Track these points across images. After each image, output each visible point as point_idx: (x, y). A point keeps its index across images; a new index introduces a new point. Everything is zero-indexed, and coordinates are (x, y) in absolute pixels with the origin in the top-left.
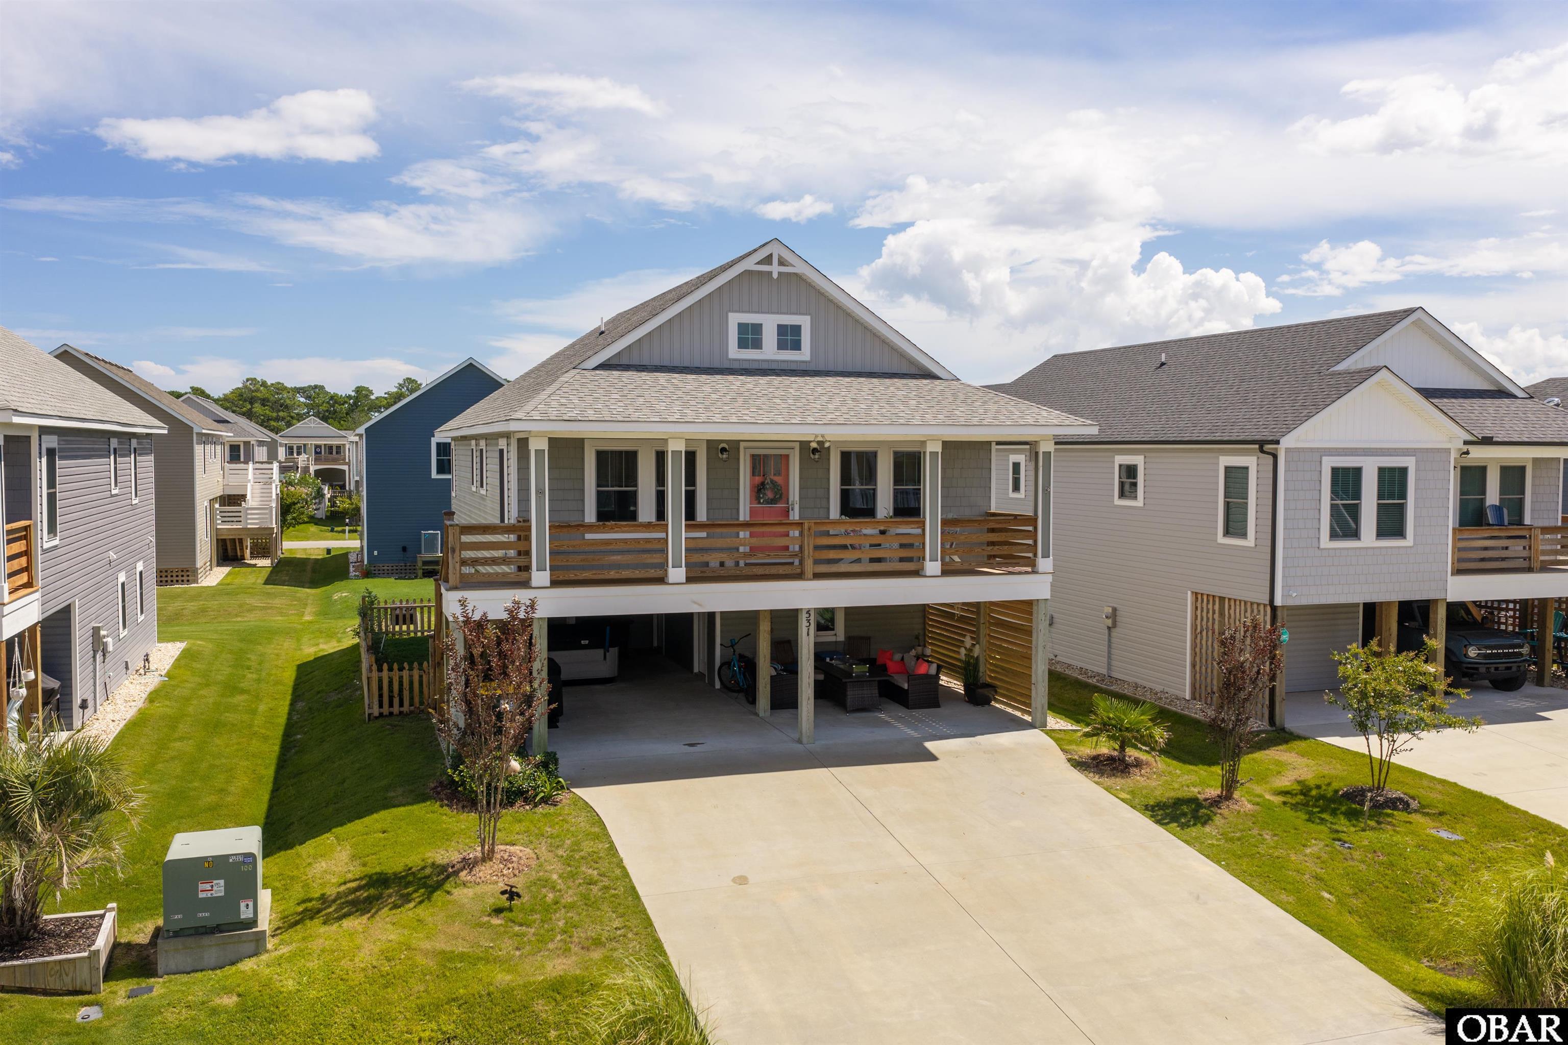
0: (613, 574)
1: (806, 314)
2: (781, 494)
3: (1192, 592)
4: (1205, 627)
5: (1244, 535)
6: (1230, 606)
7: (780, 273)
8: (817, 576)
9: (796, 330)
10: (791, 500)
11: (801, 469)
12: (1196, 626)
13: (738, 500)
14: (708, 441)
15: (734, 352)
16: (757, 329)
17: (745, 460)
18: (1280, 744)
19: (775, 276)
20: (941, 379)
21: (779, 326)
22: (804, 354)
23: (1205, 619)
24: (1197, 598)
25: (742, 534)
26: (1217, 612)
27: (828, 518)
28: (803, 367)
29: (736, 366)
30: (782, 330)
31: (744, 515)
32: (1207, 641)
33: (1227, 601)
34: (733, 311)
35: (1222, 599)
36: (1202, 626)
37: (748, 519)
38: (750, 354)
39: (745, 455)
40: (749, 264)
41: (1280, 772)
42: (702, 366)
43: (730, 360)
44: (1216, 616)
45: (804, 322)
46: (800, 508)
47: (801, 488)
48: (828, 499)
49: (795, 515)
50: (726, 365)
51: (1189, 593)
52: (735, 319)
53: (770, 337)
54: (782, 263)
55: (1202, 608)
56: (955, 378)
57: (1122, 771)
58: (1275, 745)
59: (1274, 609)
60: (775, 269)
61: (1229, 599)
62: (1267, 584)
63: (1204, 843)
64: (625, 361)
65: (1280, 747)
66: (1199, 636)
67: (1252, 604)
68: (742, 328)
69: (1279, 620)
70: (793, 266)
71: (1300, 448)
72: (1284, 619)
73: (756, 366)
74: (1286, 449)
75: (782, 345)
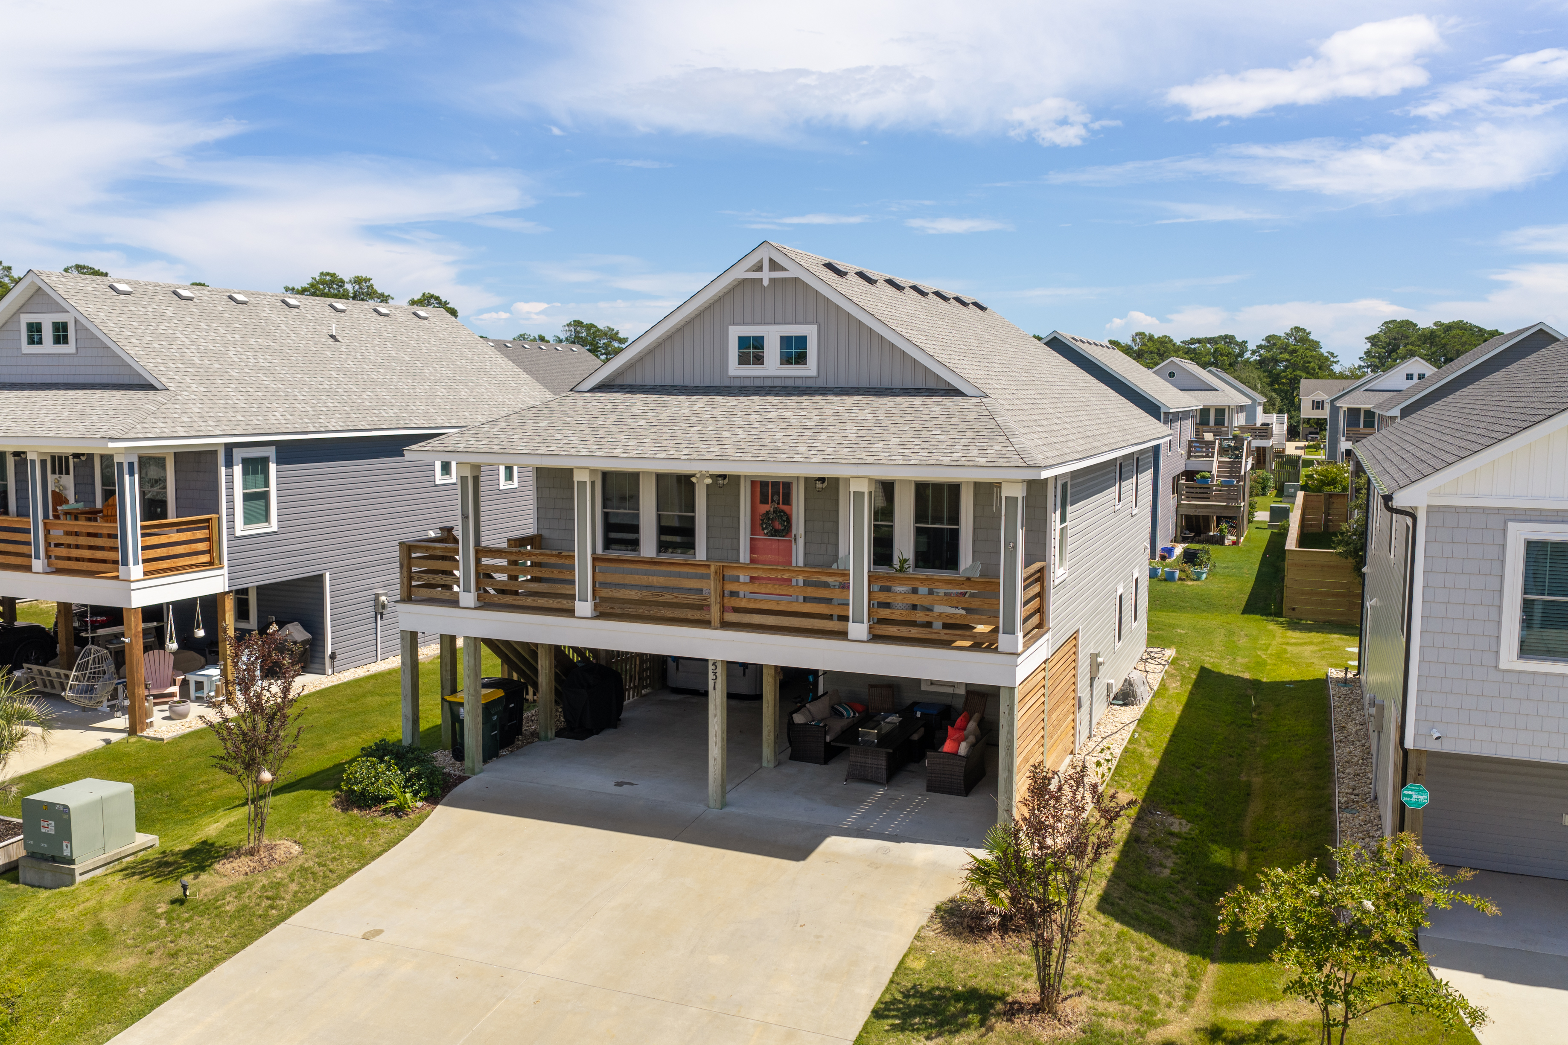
1: (813, 323)
2: (786, 524)
8: (725, 625)
9: (802, 341)
10: (794, 532)
11: (806, 499)
13: (738, 529)
15: (735, 370)
16: (759, 342)
19: (766, 283)
20: (964, 395)
21: (783, 338)
22: (810, 369)
28: (809, 383)
29: (737, 383)
30: (786, 341)
31: (744, 554)
34: (734, 324)
38: (751, 371)
39: (745, 488)
40: (741, 273)
42: (701, 385)
43: (730, 377)
45: (810, 332)
46: (805, 544)
47: (806, 521)
48: (837, 534)
49: (799, 550)
50: (727, 383)
52: (735, 332)
53: (772, 351)
54: (774, 266)
56: (983, 395)
59: (1405, 753)
60: (766, 275)
68: (744, 342)
69: (1411, 771)
70: (785, 270)
71: (1456, 507)
72: (1419, 769)
73: (758, 383)
74: (1428, 506)
75: (787, 360)
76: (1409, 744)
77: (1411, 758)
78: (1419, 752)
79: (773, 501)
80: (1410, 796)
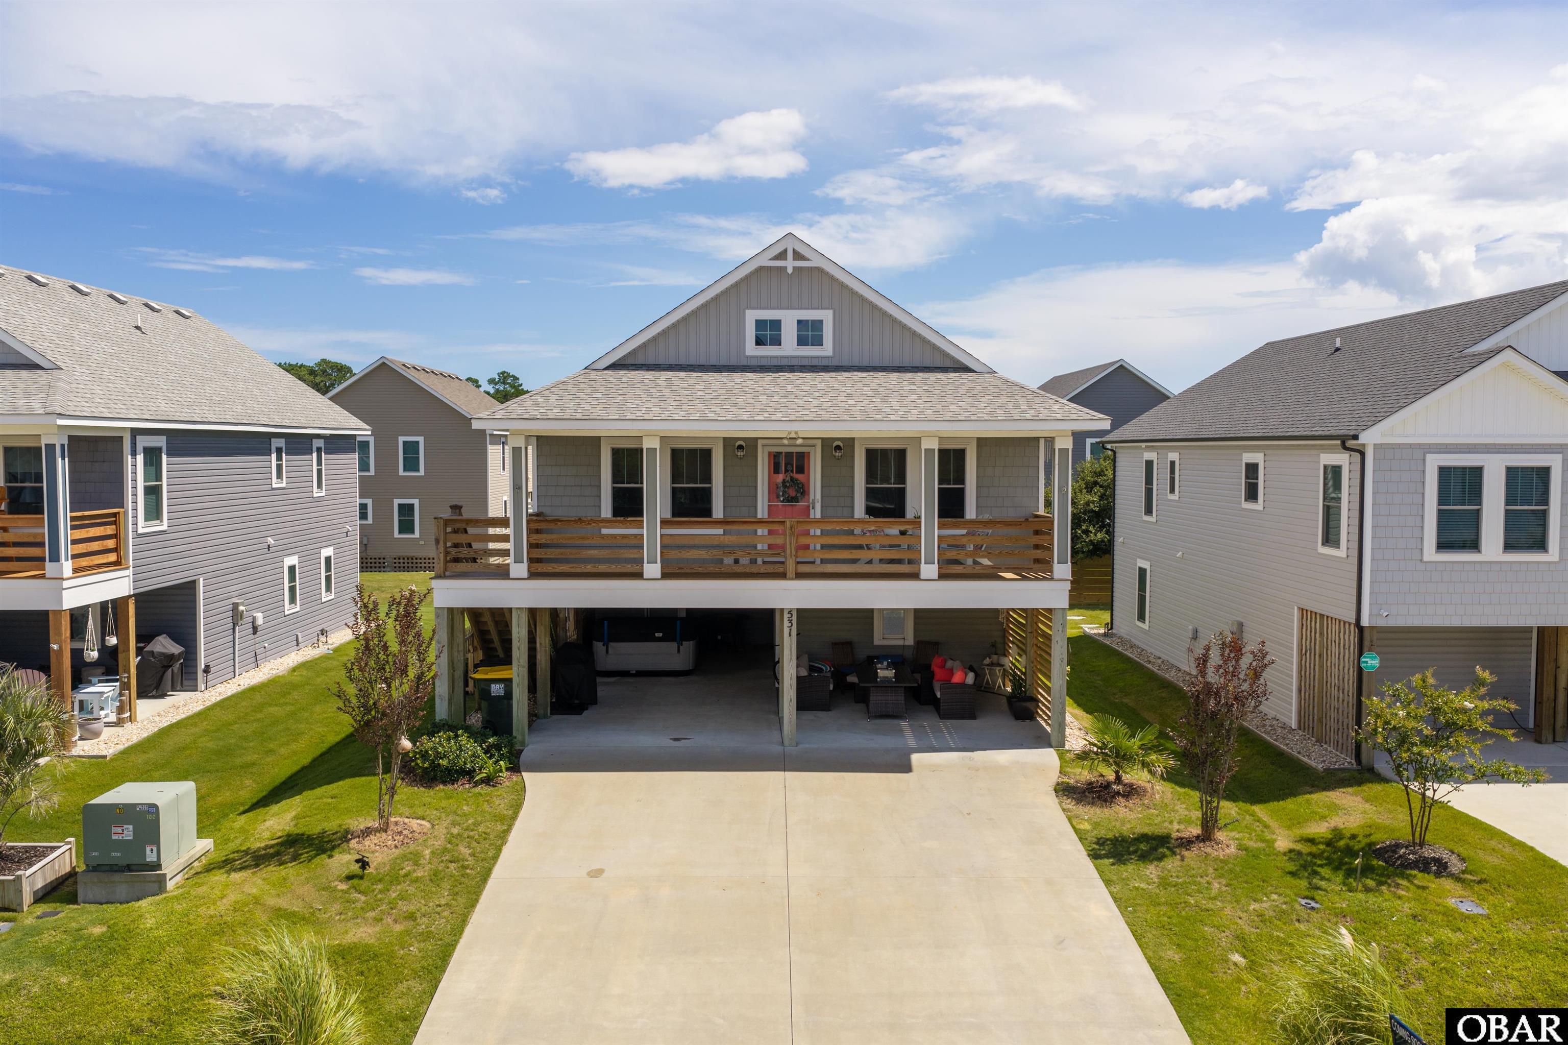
0: (589, 568)
1: (828, 308)
2: (803, 490)
3: (1299, 608)
4: (1308, 647)
5: (1336, 544)
6: (1328, 624)
7: (794, 268)
8: (800, 576)
9: (817, 325)
10: (812, 497)
11: (822, 467)
12: (1302, 645)
13: (756, 497)
14: (725, 439)
15: (751, 349)
16: (776, 325)
17: (763, 460)
18: (1351, 786)
19: (790, 271)
20: (973, 371)
21: (799, 322)
22: (827, 349)
23: (1308, 639)
24: (1303, 614)
25: (760, 532)
26: (1318, 631)
27: (853, 517)
28: (825, 363)
29: (754, 363)
30: (802, 325)
31: (762, 512)
32: (1310, 664)
33: (1325, 618)
34: (750, 308)
35: (1322, 616)
36: (1306, 647)
37: (766, 516)
38: (768, 351)
39: (763, 453)
40: (765, 262)
41: (1326, 818)
42: (718, 364)
43: (747, 357)
44: (1318, 635)
45: (826, 316)
46: (822, 507)
47: (822, 487)
48: (853, 498)
49: (816, 513)
50: (743, 363)
51: (1296, 608)
52: (752, 316)
53: (789, 333)
54: (798, 256)
55: (1307, 626)
56: (991, 371)
57: (1106, 801)
58: (1345, 786)
59: (1361, 629)
60: (790, 264)
61: (1327, 617)
62: (1354, 599)
63: (1128, 885)
64: (640, 360)
65: (1350, 790)
66: (1304, 657)
67: (1345, 623)
68: (760, 324)
69: (1366, 643)
70: (808, 260)
71: (1392, 444)
72: (1371, 641)
73: (774, 362)
74: (1374, 444)
75: (802, 341)
76: (1365, 622)
77: (1367, 634)
78: (1372, 628)
79: (786, 471)
80: (1367, 662)
